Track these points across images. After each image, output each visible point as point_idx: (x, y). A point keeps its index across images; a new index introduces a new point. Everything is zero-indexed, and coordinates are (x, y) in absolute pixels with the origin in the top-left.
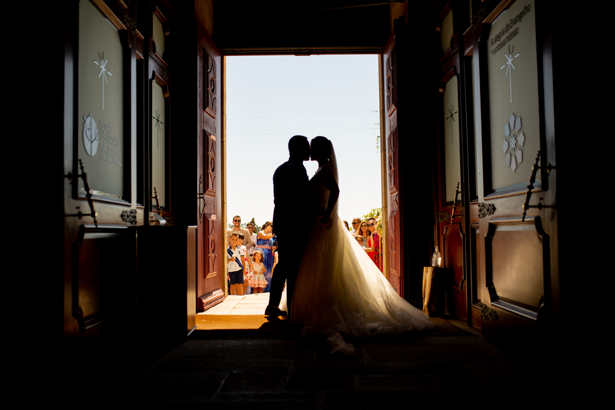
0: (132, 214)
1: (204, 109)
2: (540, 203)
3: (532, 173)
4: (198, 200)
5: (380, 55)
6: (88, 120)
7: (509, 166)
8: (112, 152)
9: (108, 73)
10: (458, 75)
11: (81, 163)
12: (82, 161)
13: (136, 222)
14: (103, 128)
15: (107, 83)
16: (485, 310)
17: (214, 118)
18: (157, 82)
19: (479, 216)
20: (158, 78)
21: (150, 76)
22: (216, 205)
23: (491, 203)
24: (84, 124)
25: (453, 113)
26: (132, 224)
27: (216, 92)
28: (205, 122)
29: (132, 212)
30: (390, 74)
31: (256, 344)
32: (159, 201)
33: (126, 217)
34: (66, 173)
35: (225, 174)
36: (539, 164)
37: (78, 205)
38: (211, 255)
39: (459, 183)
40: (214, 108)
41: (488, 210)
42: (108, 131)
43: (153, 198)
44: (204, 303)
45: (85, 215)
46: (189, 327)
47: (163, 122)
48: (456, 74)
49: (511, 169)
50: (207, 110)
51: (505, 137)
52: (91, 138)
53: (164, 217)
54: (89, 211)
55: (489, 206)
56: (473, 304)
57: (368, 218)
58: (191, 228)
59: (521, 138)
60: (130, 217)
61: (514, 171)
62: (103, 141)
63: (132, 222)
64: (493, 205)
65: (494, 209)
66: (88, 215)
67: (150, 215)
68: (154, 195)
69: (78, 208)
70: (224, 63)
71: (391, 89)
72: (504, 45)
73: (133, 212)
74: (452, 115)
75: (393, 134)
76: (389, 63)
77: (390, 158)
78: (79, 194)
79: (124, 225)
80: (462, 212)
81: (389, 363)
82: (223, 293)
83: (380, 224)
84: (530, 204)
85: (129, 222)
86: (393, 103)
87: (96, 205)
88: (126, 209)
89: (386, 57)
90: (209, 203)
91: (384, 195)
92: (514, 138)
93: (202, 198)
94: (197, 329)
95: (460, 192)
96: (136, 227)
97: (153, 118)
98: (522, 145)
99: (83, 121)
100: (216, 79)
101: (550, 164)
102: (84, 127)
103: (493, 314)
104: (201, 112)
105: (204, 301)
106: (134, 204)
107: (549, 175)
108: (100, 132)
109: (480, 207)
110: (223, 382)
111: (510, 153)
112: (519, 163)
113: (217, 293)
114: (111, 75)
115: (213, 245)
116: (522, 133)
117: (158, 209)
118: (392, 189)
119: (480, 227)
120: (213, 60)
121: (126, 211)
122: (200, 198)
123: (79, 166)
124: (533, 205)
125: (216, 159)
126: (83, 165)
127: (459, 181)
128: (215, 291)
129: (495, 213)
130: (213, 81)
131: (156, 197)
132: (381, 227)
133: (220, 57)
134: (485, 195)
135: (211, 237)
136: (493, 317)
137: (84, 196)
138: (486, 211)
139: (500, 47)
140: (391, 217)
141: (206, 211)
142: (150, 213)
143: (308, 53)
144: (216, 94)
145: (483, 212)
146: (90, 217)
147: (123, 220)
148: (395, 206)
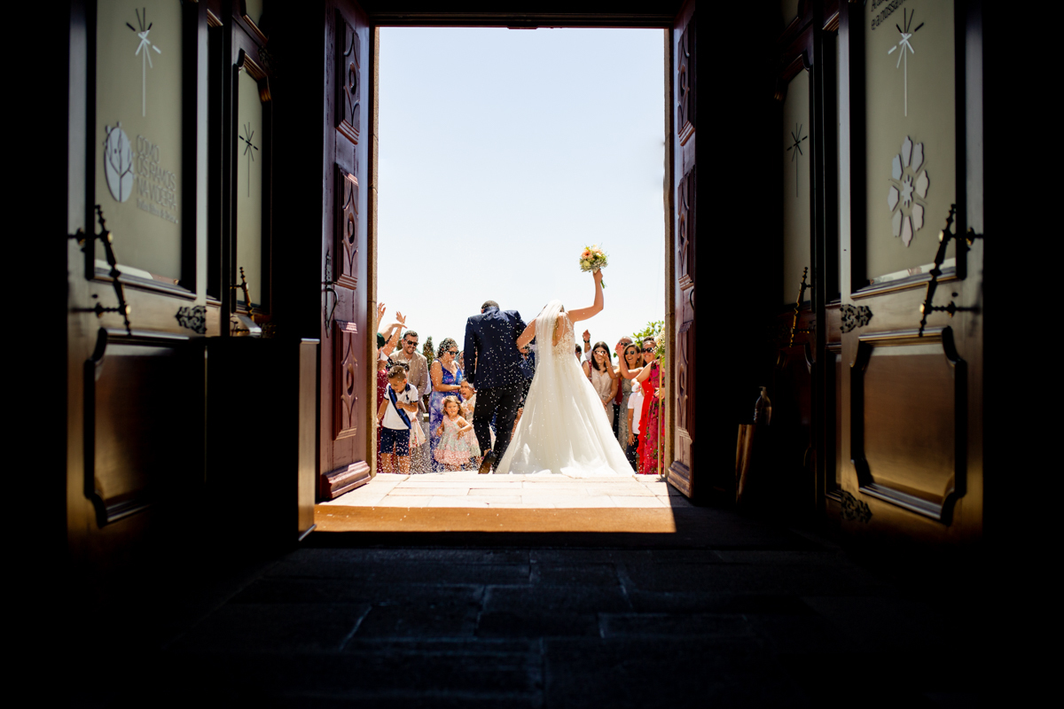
0: (198, 315)
1: (336, 125)
2: (952, 303)
3: (938, 245)
4: (323, 294)
5: (667, 30)
6: (115, 135)
7: (898, 234)
8: (161, 197)
9: (154, 47)
10: (811, 67)
11: (100, 213)
12: (102, 209)
13: (205, 329)
14: (144, 151)
15: (151, 66)
16: (848, 502)
17: (355, 143)
18: (248, 72)
19: (842, 328)
20: (249, 64)
21: (235, 59)
22: (357, 305)
23: (863, 305)
24: (107, 140)
25: (800, 139)
26: (198, 332)
27: (359, 94)
28: (338, 149)
29: (198, 311)
30: (685, 64)
31: (425, 557)
32: (248, 293)
33: (186, 319)
34: (72, 230)
35: (374, 249)
36: (953, 229)
37: (94, 292)
38: (346, 397)
39: (806, 268)
40: (354, 125)
41: (858, 318)
42: (153, 157)
43: (238, 286)
44: (331, 484)
45: (108, 310)
46: (301, 527)
47: (259, 147)
48: (807, 65)
49: (901, 240)
50: (343, 126)
51: (893, 180)
52: (121, 167)
53: (258, 323)
54: (115, 303)
55: (860, 309)
56: (828, 493)
57: (642, 339)
58: (308, 343)
59: (921, 183)
60: (194, 319)
61: (907, 244)
62: (144, 176)
63: (197, 329)
64: (867, 308)
65: (870, 315)
66: (114, 310)
67: (231, 319)
68: (239, 282)
69: (95, 296)
70: (376, 39)
71: (686, 93)
72: (896, 8)
73: (200, 311)
74: (798, 143)
75: (688, 177)
76: (683, 46)
77: (682, 223)
78: (96, 270)
79: (181, 334)
80: (811, 322)
81: (667, 594)
82: (368, 467)
83: (662, 347)
84: (934, 305)
85: (192, 328)
86: (689, 119)
87: (128, 294)
88: (186, 303)
89: (678, 33)
90: (344, 300)
91: (669, 293)
92: (909, 183)
93: (329, 290)
94: (317, 529)
95: (809, 286)
96: (204, 338)
97: (239, 139)
98: (922, 195)
99: (105, 136)
100: (360, 70)
101: (972, 229)
102: (106, 147)
103: (862, 509)
104: (330, 130)
105: (333, 481)
106: (201, 296)
107: (969, 249)
108: (138, 157)
109: (844, 312)
110: (360, 621)
111: (901, 209)
112: (916, 228)
113: (358, 468)
114: (159, 51)
115: (350, 378)
116: (924, 173)
117: (248, 309)
118: (684, 280)
119: (842, 350)
120: (355, 34)
121: (186, 309)
122: (327, 290)
123: (97, 218)
124: (939, 306)
125: (357, 219)
126: (104, 216)
127: (808, 264)
128: (353, 463)
129: (870, 322)
130: (354, 72)
131: (243, 286)
132: (663, 352)
133: (367, 29)
134: (854, 290)
135: (347, 365)
136: (862, 515)
137: (106, 276)
138: (855, 320)
139: (889, 11)
140: (681, 332)
141: (338, 315)
142: (231, 315)
143: (533, 25)
144: (359, 97)
145: (849, 322)
146: (117, 314)
147: (180, 325)
148: (689, 313)
